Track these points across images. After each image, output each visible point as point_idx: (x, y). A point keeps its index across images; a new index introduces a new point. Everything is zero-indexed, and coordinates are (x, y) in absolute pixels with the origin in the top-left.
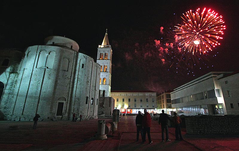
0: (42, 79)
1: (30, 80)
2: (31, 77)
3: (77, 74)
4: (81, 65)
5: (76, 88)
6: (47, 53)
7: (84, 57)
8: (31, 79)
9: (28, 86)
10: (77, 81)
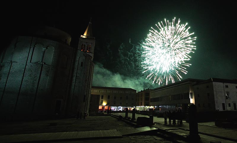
0: (39, 76)
1: (23, 76)
2: (24, 73)
3: (76, 72)
4: (80, 63)
5: (75, 86)
6: (44, 48)
7: (84, 55)
8: (24, 74)
9: (21, 82)
10: (76, 79)
